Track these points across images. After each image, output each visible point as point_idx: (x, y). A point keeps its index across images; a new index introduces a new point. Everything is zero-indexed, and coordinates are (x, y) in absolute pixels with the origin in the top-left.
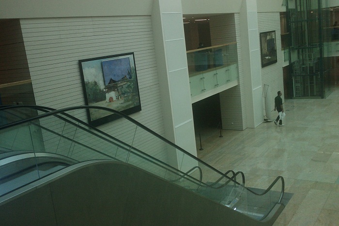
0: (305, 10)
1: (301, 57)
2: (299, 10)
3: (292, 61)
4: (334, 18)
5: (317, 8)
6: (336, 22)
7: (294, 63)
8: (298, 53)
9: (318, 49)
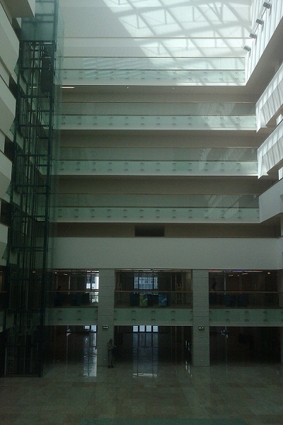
0: (28, 267)
1: (18, 324)
2: (21, 267)
3: (7, 327)
4: (57, 283)
5: (41, 267)
6: (60, 287)
7: (9, 329)
8: (15, 317)
9: (39, 315)
